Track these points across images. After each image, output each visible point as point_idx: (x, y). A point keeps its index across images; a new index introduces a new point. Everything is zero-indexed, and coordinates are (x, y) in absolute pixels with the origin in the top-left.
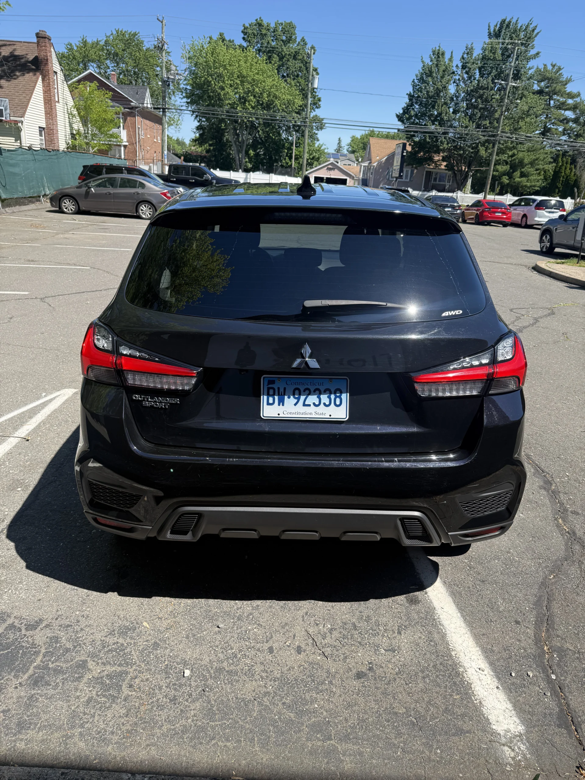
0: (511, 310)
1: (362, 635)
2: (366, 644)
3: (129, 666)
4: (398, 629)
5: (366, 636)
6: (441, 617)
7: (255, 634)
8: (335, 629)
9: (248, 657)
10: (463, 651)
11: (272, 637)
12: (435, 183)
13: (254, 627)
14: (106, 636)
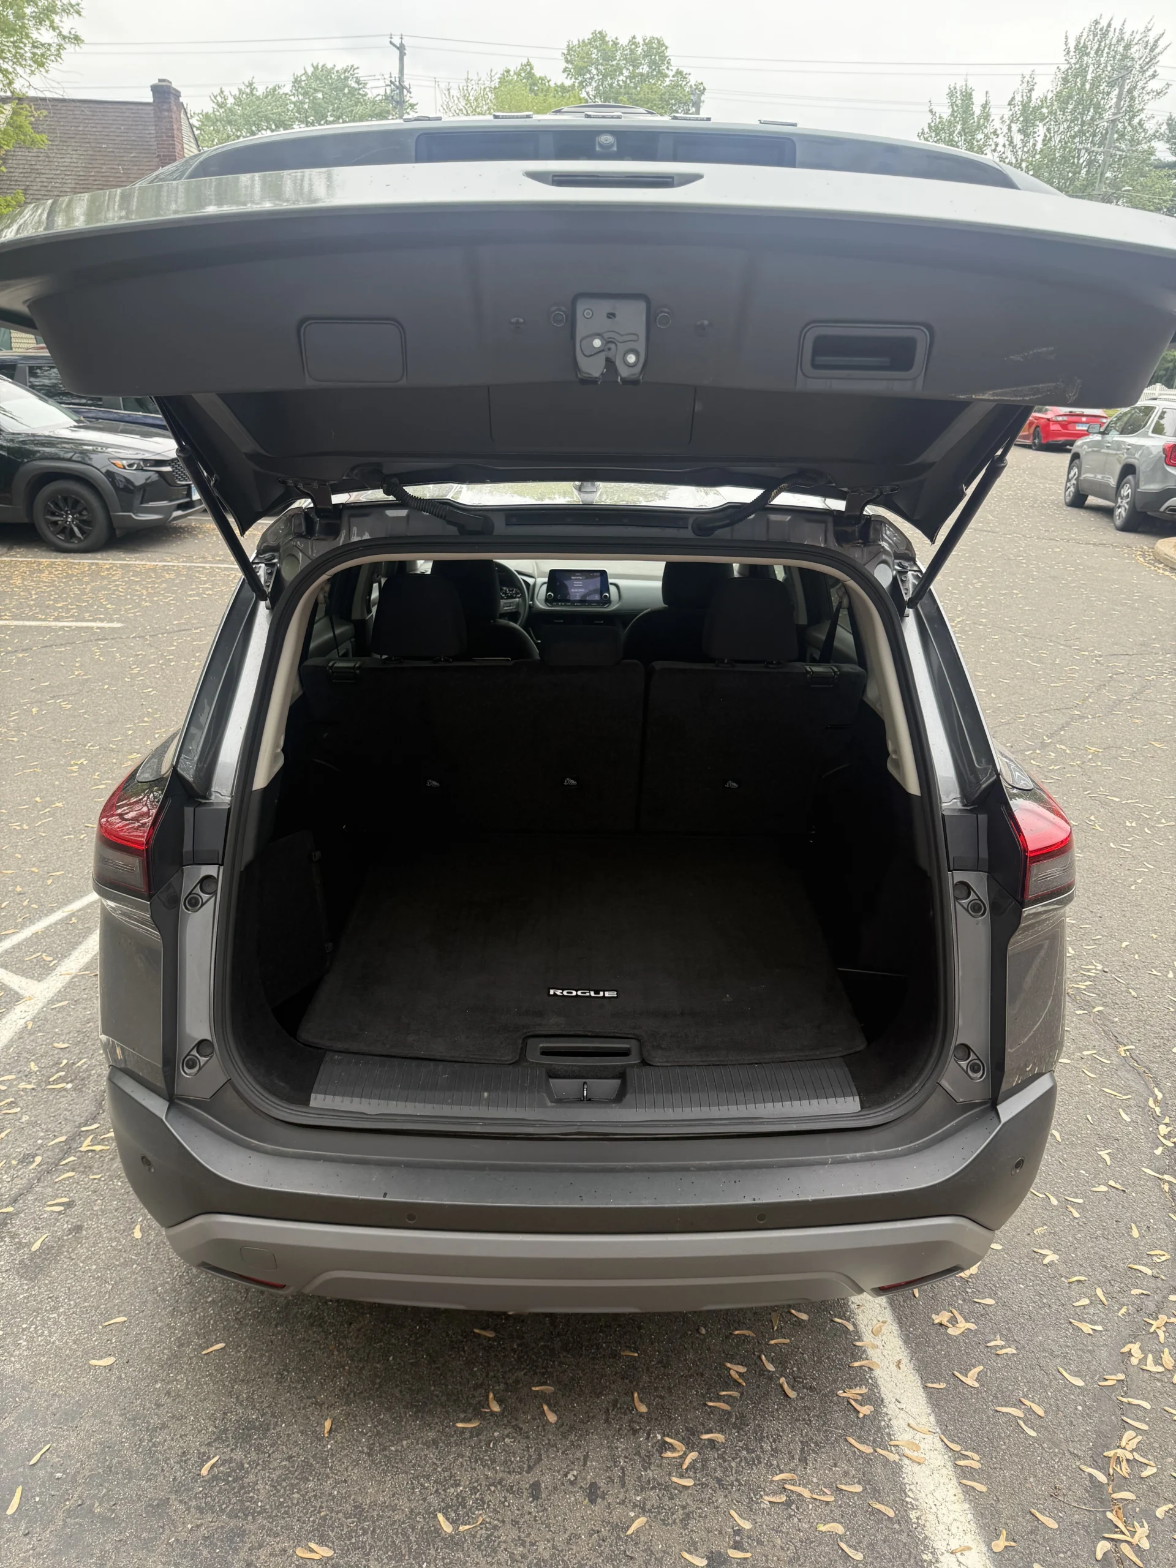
2: (732, 1485)
3: (250, 1518)
4: (802, 1450)
6: (894, 1422)
7: (507, 1450)
9: (489, 1506)
10: (934, 1509)
11: (540, 1459)
13: (506, 1432)
14: (209, 1444)
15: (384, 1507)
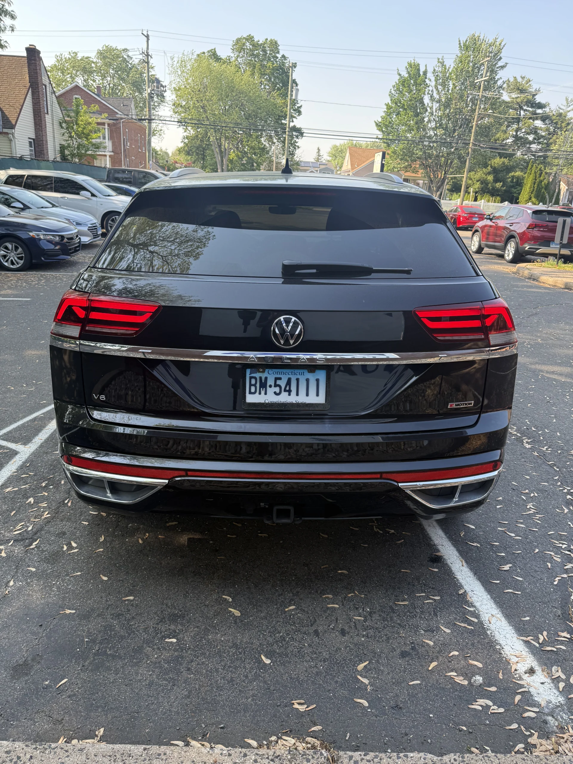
1: (400, 617)
2: (406, 626)
4: (434, 611)
5: (404, 618)
6: (472, 598)
7: (299, 618)
9: (296, 640)
10: (497, 630)
11: (315, 621)
13: (297, 612)
15: (246, 643)
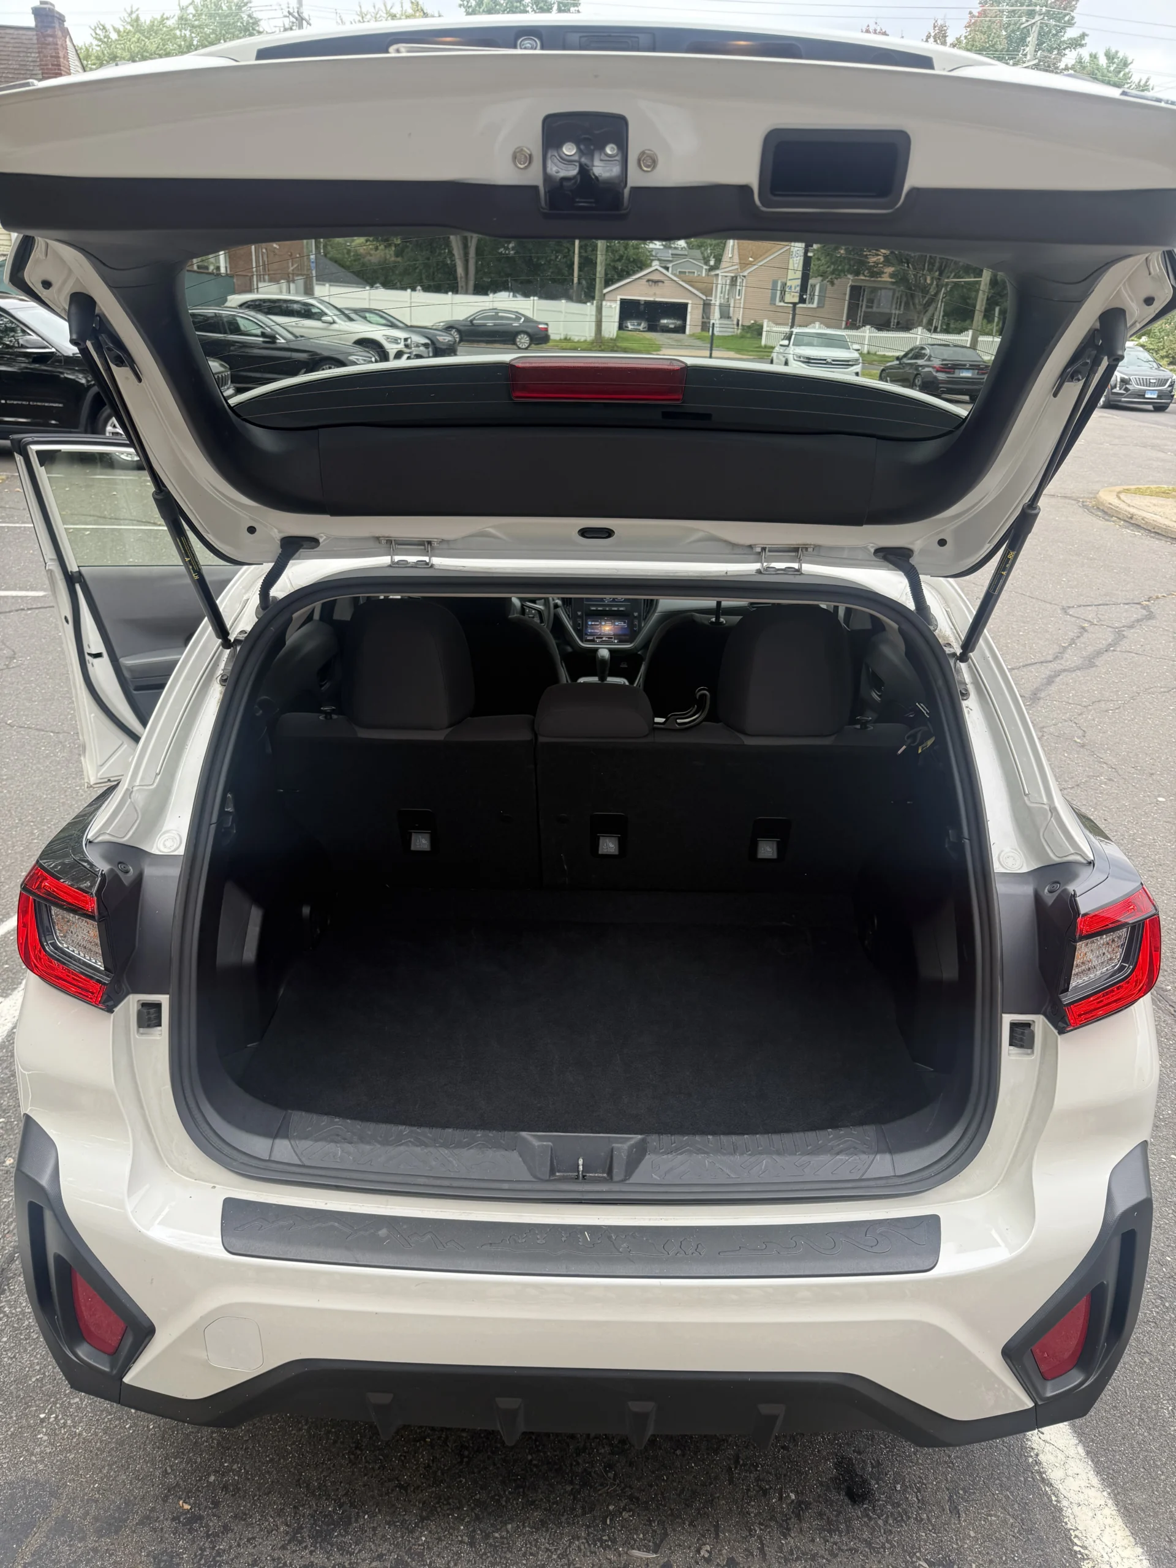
0: (1065, 610)
1: (870, 1519)
5: (880, 1522)
8: (808, 1505)
12: (869, 310)
13: (622, 1505)
